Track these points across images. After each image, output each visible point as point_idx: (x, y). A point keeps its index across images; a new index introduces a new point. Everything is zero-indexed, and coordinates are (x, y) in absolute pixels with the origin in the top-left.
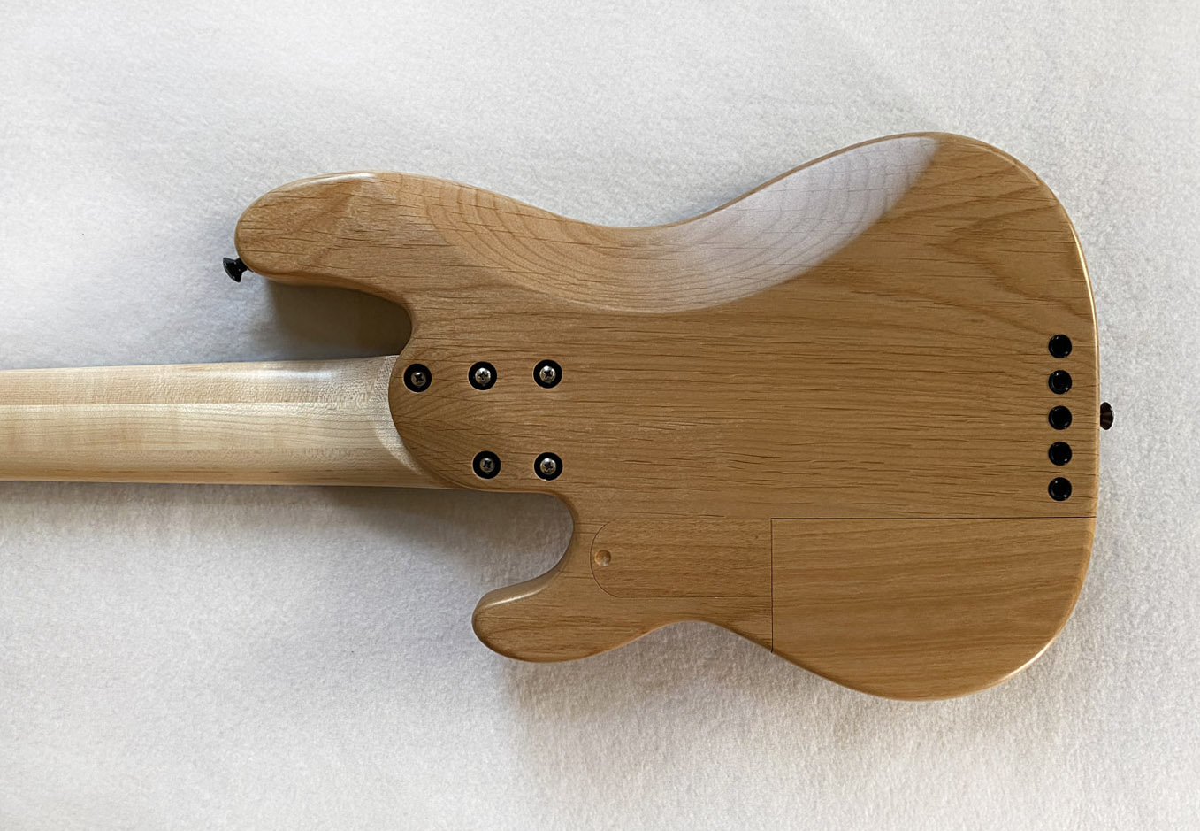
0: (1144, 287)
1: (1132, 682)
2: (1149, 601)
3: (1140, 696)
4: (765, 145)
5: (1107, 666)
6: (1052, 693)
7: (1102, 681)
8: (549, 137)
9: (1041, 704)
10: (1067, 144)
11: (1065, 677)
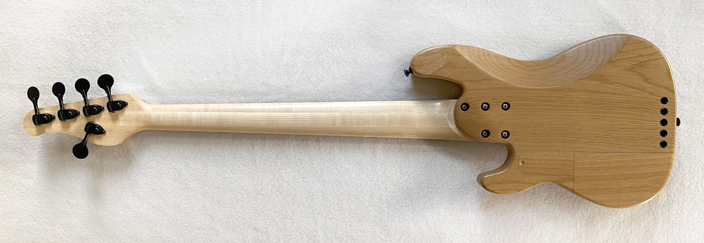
0: (691, 81)
1: (684, 208)
2: (690, 181)
3: (686, 212)
4: (570, 35)
5: (676, 202)
6: (657, 210)
7: (674, 207)
8: (502, 32)
9: (653, 214)
10: (667, 35)
11: (662, 205)
